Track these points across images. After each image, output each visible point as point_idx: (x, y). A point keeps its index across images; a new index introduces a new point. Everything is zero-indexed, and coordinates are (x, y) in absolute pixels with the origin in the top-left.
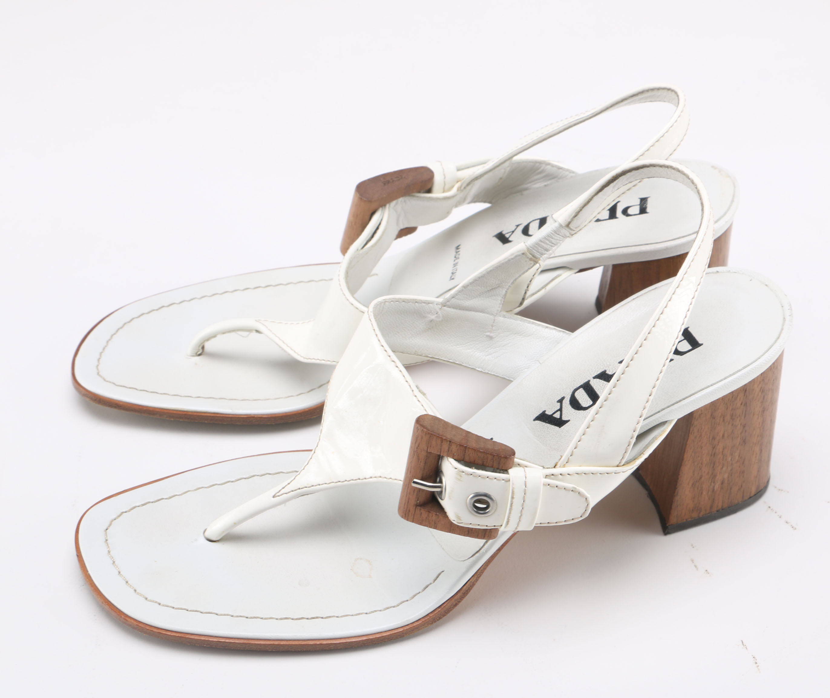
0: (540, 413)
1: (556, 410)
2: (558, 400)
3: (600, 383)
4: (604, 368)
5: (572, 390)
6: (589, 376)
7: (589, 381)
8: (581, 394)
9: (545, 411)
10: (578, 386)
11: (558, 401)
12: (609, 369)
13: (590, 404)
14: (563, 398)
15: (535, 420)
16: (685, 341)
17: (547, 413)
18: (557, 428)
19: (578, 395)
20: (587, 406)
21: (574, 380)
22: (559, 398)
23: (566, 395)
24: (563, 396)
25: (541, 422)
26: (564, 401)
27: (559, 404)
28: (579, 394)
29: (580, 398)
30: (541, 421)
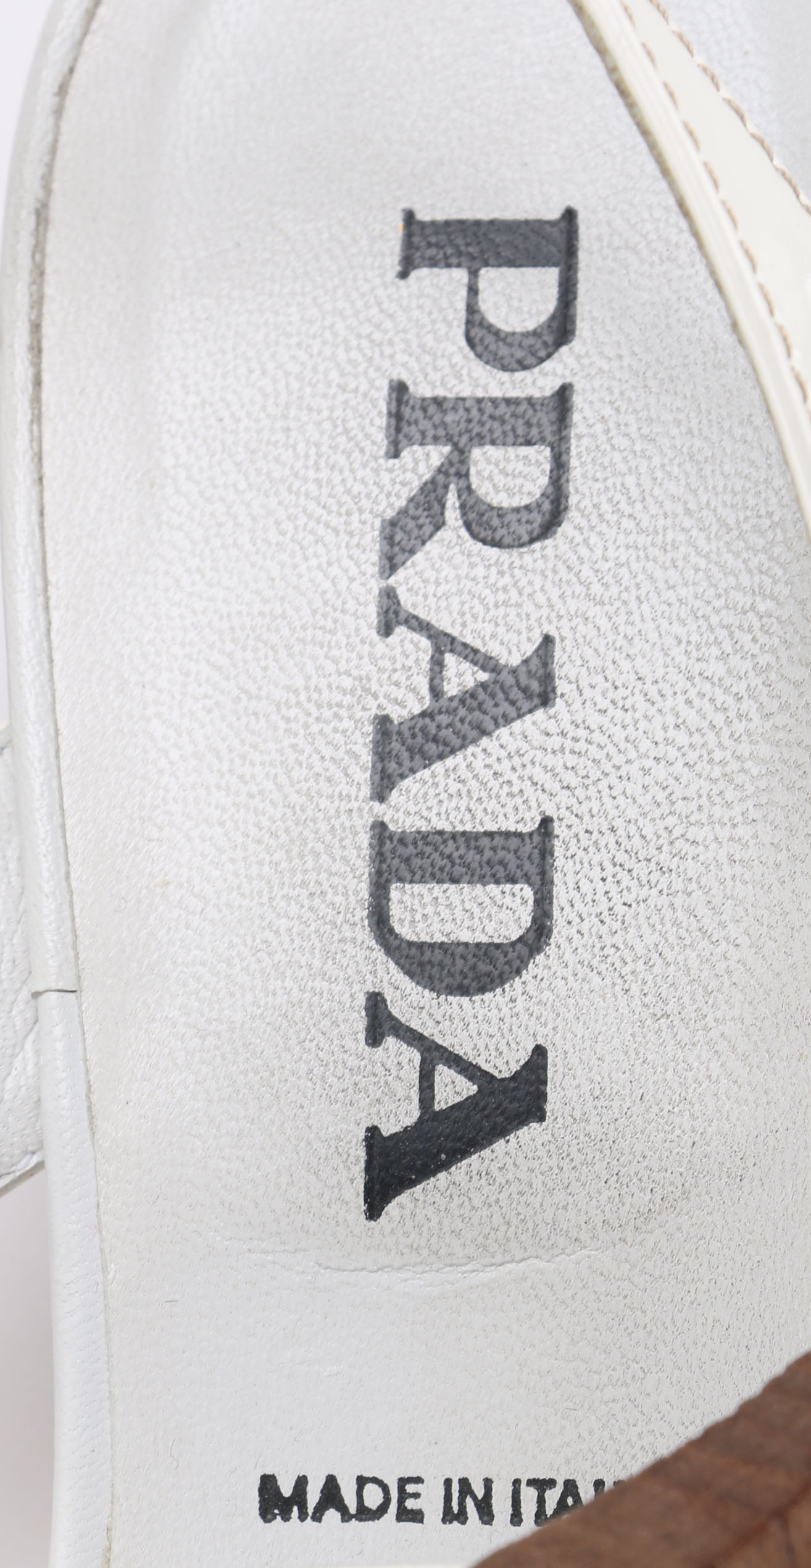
0: (362, 1165)
1: (413, 1075)
2: (362, 1036)
3: (436, 785)
4: (359, 714)
5: (365, 935)
6: (351, 811)
7: (380, 829)
8: (424, 906)
9: (373, 1133)
10: (364, 891)
11: (374, 1038)
12: (381, 700)
13: (525, 902)
14: (375, 1004)
15: (374, 1210)
16: (487, 275)
17: (388, 1129)
18: (529, 1134)
19: (421, 926)
20: (526, 921)
21: (312, 894)
22: (360, 1022)
23: (370, 978)
24: (361, 1000)
25: (419, 1188)
26: (397, 1009)
27: (391, 1042)
28: (418, 917)
29: (448, 928)
30: (413, 1184)
